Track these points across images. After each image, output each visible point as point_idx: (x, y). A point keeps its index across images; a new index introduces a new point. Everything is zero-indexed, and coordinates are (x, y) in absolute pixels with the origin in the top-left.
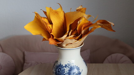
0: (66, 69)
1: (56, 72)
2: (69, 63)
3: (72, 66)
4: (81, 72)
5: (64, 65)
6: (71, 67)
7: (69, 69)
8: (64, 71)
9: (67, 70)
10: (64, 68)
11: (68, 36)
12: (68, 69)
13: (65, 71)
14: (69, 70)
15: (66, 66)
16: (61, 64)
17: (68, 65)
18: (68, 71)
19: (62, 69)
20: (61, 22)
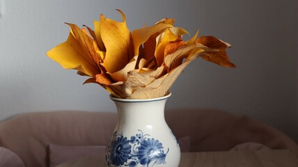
0: (132, 145)
1: (112, 155)
2: (139, 133)
3: (146, 139)
4: (165, 153)
5: (129, 139)
6: (144, 141)
7: (140, 145)
8: (128, 150)
9: (135, 147)
10: (130, 144)
11: (137, 67)
12: (137, 146)
13: (132, 149)
14: (139, 148)
15: (133, 140)
16: (122, 137)
17: (138, 138)
18: (137, 150)
19: (125, 146)
20: (123, 47)
